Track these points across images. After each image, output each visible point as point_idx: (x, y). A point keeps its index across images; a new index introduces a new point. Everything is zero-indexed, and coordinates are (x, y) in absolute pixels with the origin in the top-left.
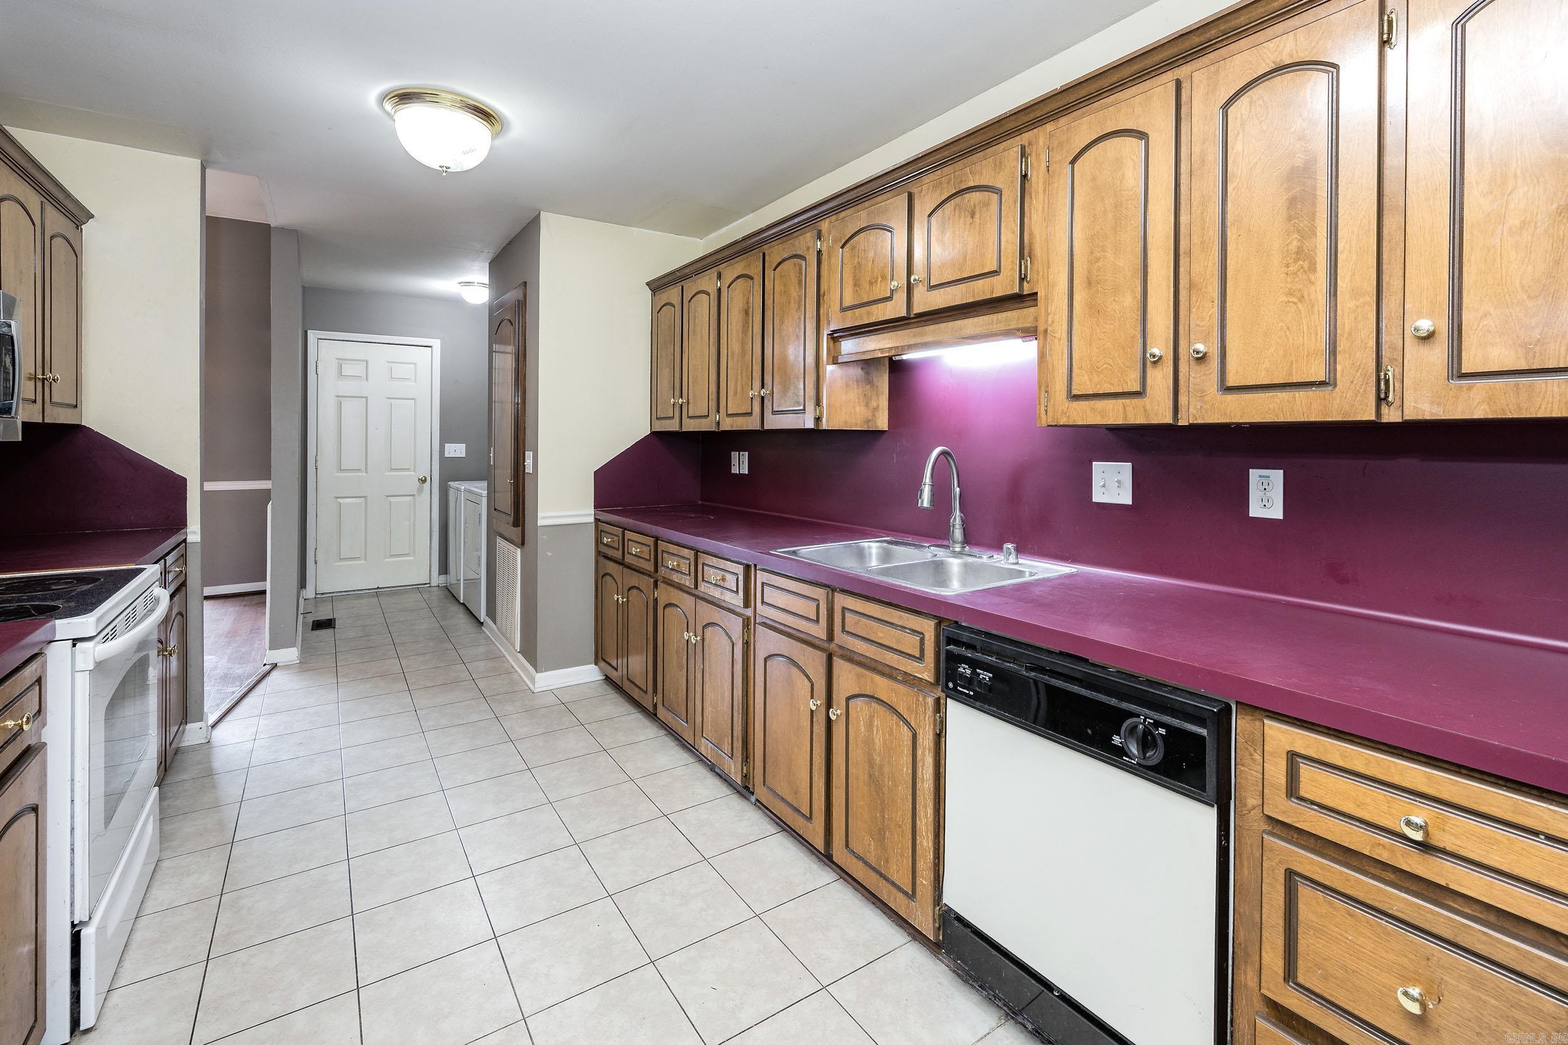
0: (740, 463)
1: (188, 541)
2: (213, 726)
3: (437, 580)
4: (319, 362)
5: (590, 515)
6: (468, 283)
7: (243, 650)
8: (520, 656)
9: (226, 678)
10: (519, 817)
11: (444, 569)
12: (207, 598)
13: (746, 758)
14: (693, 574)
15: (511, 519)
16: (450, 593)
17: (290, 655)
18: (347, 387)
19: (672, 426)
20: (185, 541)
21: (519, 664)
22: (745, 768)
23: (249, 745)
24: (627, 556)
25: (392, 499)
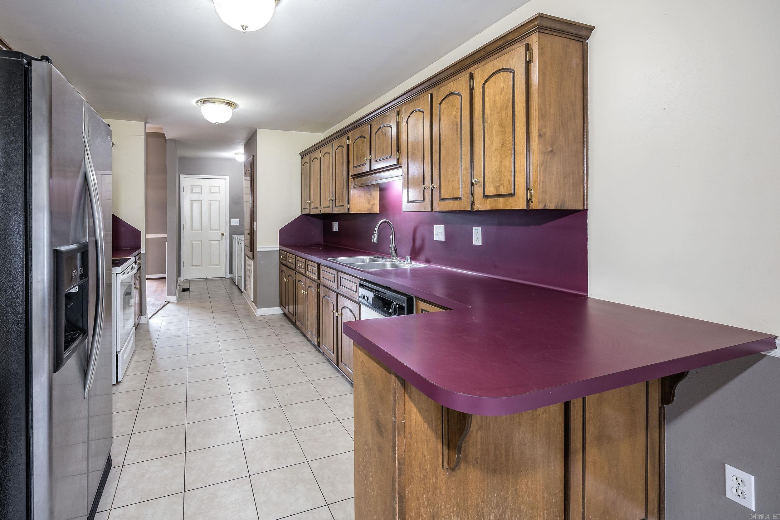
0: (335, 227)
1: (142, 253)
2: (150, 318)
3: (229, 276)
4: (184, 187)
5: (277, 247)
6: (238, 153)
7: (159, 296)
8: (253, 303)
9: (153, 305)
10: (241, 350)
11: (231, 272)
12: (147, 279)
13: (319, 336)
14: (305, 268)
15: (249, 249)
16: (233, 281)
17: (174, 298)
18: (195, 197)
19: (307, 212)
20: (141, 253)
21: (252, 305)
22: (319, 339)
23: (160, 325)
24: (288, 263)
25: (211, 242)
